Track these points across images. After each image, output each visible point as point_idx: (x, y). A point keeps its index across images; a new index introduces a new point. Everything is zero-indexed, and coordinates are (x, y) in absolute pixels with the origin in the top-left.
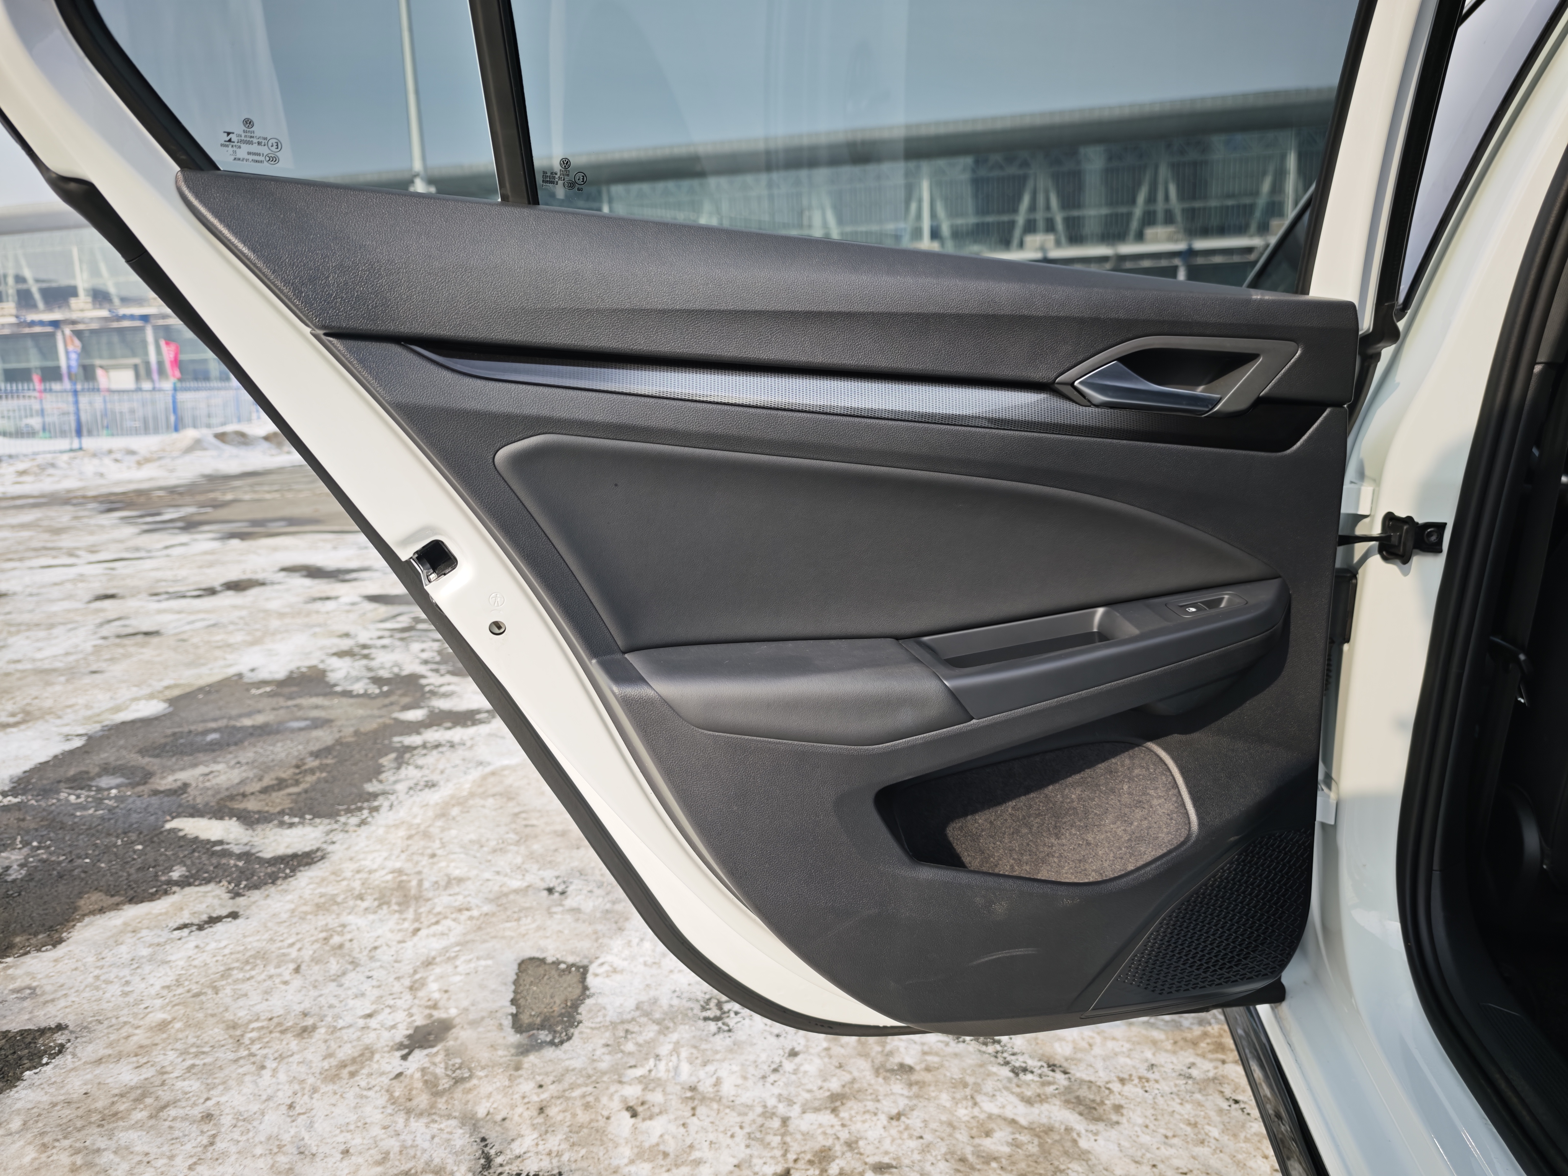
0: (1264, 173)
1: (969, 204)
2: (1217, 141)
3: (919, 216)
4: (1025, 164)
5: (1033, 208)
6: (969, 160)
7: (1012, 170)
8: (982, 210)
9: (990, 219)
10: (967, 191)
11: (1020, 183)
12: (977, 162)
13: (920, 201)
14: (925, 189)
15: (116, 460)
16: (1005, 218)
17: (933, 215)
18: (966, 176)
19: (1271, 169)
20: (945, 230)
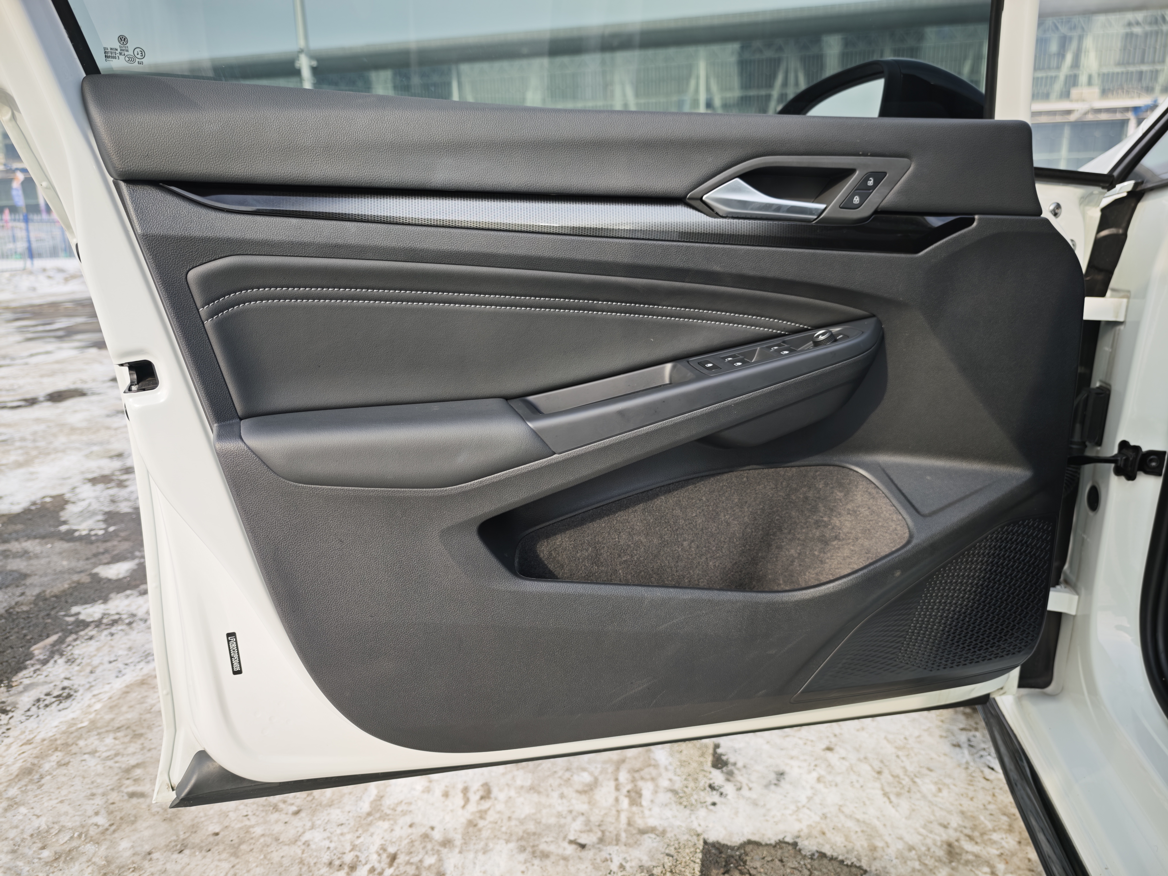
0: (965, 58)
1: (736, 81)
2: (931, 32)
3: (697, 91)
4: (780, 49)
5: (785, 84)
6: (736, 46)
7: (769, 54)
8: (745, 86)
9: (752, 93)
10: (734, 71)
11: (775, 64)
12: (743, 48)
13: (698, 78)
14: (702, 68)
15: (49, 277)
16: (763, 92)
17: (708, 89)
18: (733, 59)
19: (971, 55)
20: (717, 102)
